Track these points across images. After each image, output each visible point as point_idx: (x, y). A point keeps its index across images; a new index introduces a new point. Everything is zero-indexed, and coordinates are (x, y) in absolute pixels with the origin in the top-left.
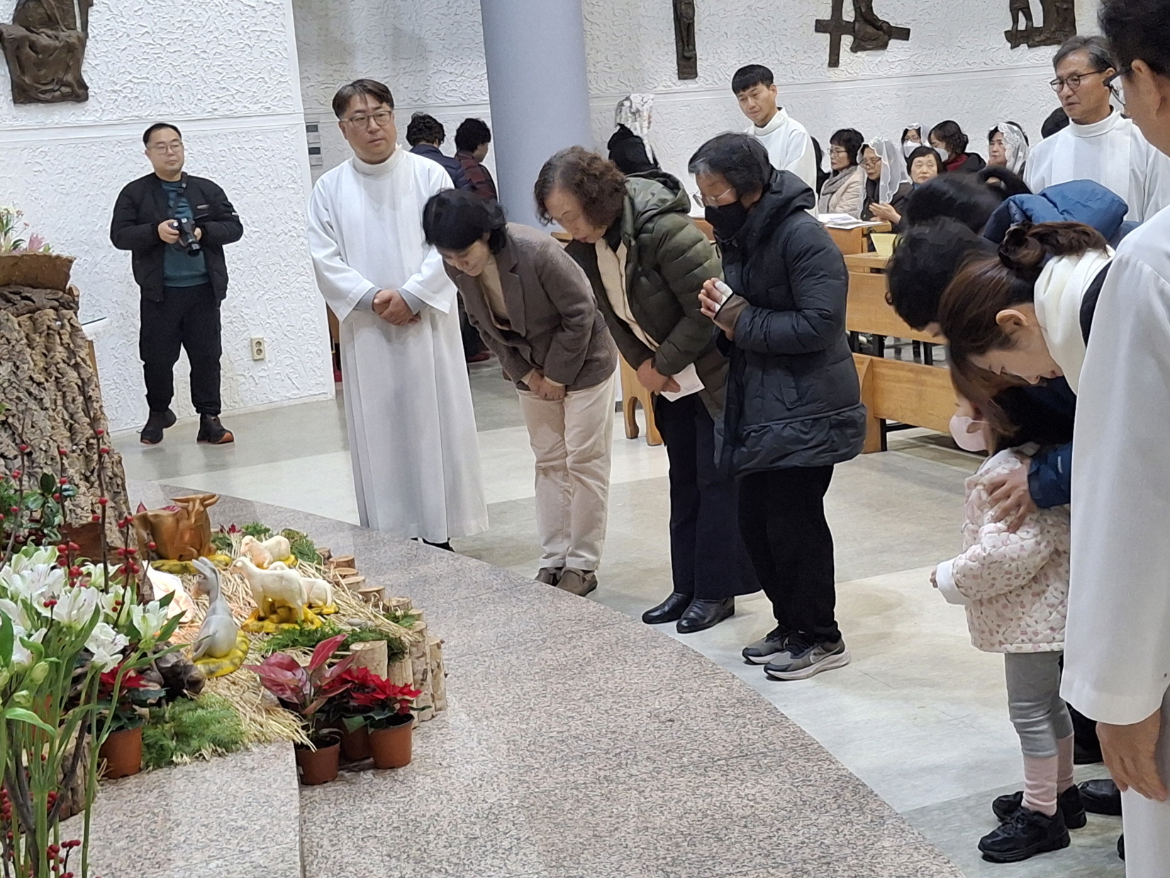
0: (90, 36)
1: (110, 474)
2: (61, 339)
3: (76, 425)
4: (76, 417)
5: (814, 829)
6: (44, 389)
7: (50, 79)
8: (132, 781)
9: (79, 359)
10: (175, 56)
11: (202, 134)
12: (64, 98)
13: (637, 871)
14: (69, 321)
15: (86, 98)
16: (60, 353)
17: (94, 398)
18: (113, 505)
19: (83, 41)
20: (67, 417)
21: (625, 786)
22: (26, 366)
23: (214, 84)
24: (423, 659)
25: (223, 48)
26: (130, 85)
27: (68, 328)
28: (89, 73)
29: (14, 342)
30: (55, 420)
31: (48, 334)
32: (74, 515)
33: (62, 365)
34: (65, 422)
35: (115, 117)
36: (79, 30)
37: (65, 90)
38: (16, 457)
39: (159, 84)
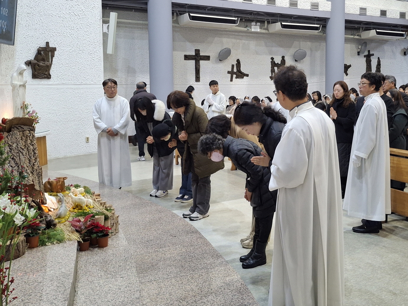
0: (53, 64)
1: (38, 172)
2: (30, 138)
3: (31, 159)
4: (31, 157)
5: (206, 265)
6: (24, 150)
7: (42, 73)
8: (35, 249)
9: (33, 143)
10: (73, 69)
11: (78, 88)
12: (45, 78)
13: (161, 275)
14: (32, 134)
15: (50, 78)
16: (29, 141)
17: (36, 153)
18: (38, 179)
19: (51, 65)
20: (29, 158)
21: (161, 253)
22: (20, 145)
23: (82, 77)
24: (113, 220)
25: (85, 68)
26: (62, 76)
27: (32, 136)
28: (51, 72)
29: (18, 139)
30: (26, 158)
31: (27, 137)
32: (28, 182)
33: (29, 145)
34: (28, 158)
35: (57, 83)
36: (50, 62)
37: (45, 76)
38: (15, 167)
39: (69, 76)
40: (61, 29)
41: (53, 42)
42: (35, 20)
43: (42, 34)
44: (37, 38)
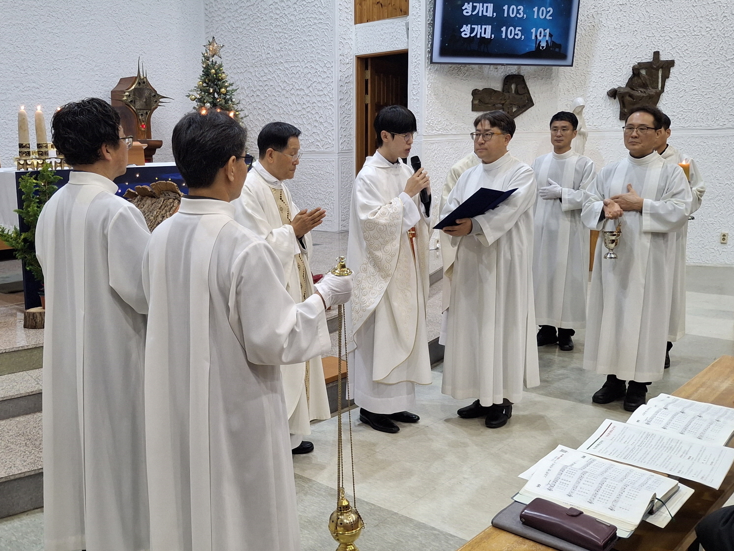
10: (708, 100)
11: (715, 136)
23: (726, 113)
26: (682, 113)
36: (659, 89)
39: (697, 113)
40: (688, 23)
41: (669, 51)
42: (635, 15)
43: (647, 38)
44: (637, 48)
